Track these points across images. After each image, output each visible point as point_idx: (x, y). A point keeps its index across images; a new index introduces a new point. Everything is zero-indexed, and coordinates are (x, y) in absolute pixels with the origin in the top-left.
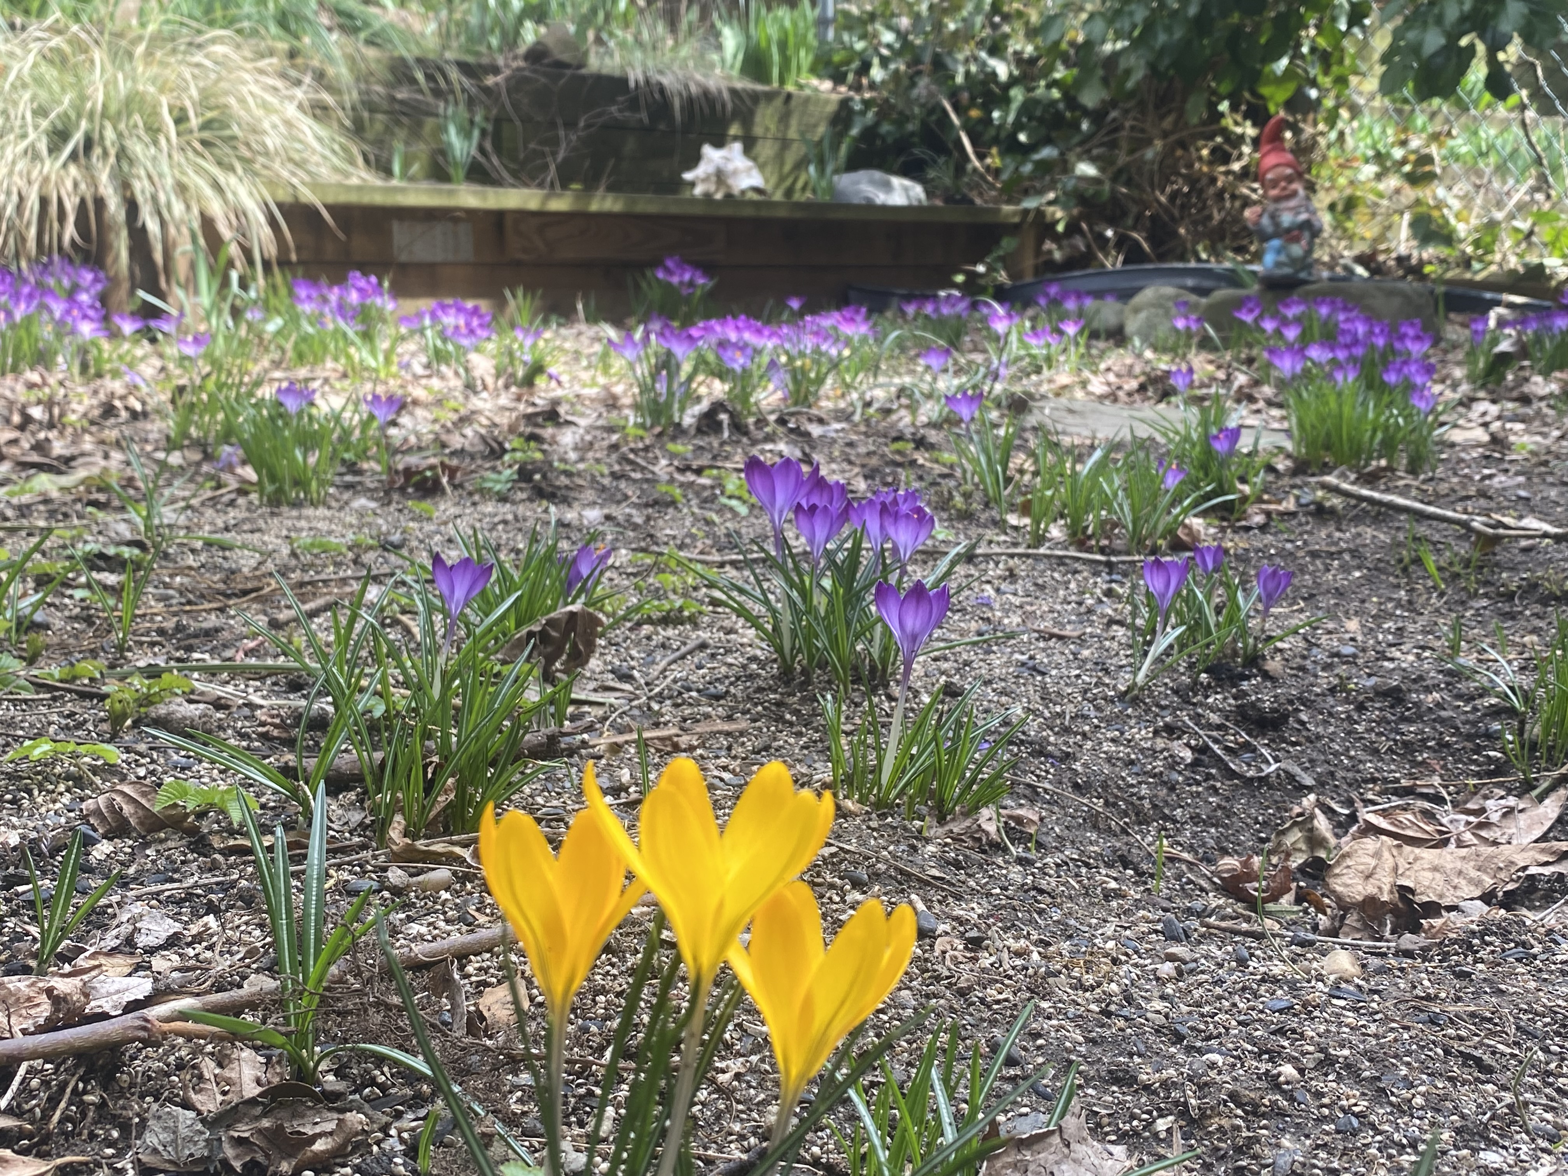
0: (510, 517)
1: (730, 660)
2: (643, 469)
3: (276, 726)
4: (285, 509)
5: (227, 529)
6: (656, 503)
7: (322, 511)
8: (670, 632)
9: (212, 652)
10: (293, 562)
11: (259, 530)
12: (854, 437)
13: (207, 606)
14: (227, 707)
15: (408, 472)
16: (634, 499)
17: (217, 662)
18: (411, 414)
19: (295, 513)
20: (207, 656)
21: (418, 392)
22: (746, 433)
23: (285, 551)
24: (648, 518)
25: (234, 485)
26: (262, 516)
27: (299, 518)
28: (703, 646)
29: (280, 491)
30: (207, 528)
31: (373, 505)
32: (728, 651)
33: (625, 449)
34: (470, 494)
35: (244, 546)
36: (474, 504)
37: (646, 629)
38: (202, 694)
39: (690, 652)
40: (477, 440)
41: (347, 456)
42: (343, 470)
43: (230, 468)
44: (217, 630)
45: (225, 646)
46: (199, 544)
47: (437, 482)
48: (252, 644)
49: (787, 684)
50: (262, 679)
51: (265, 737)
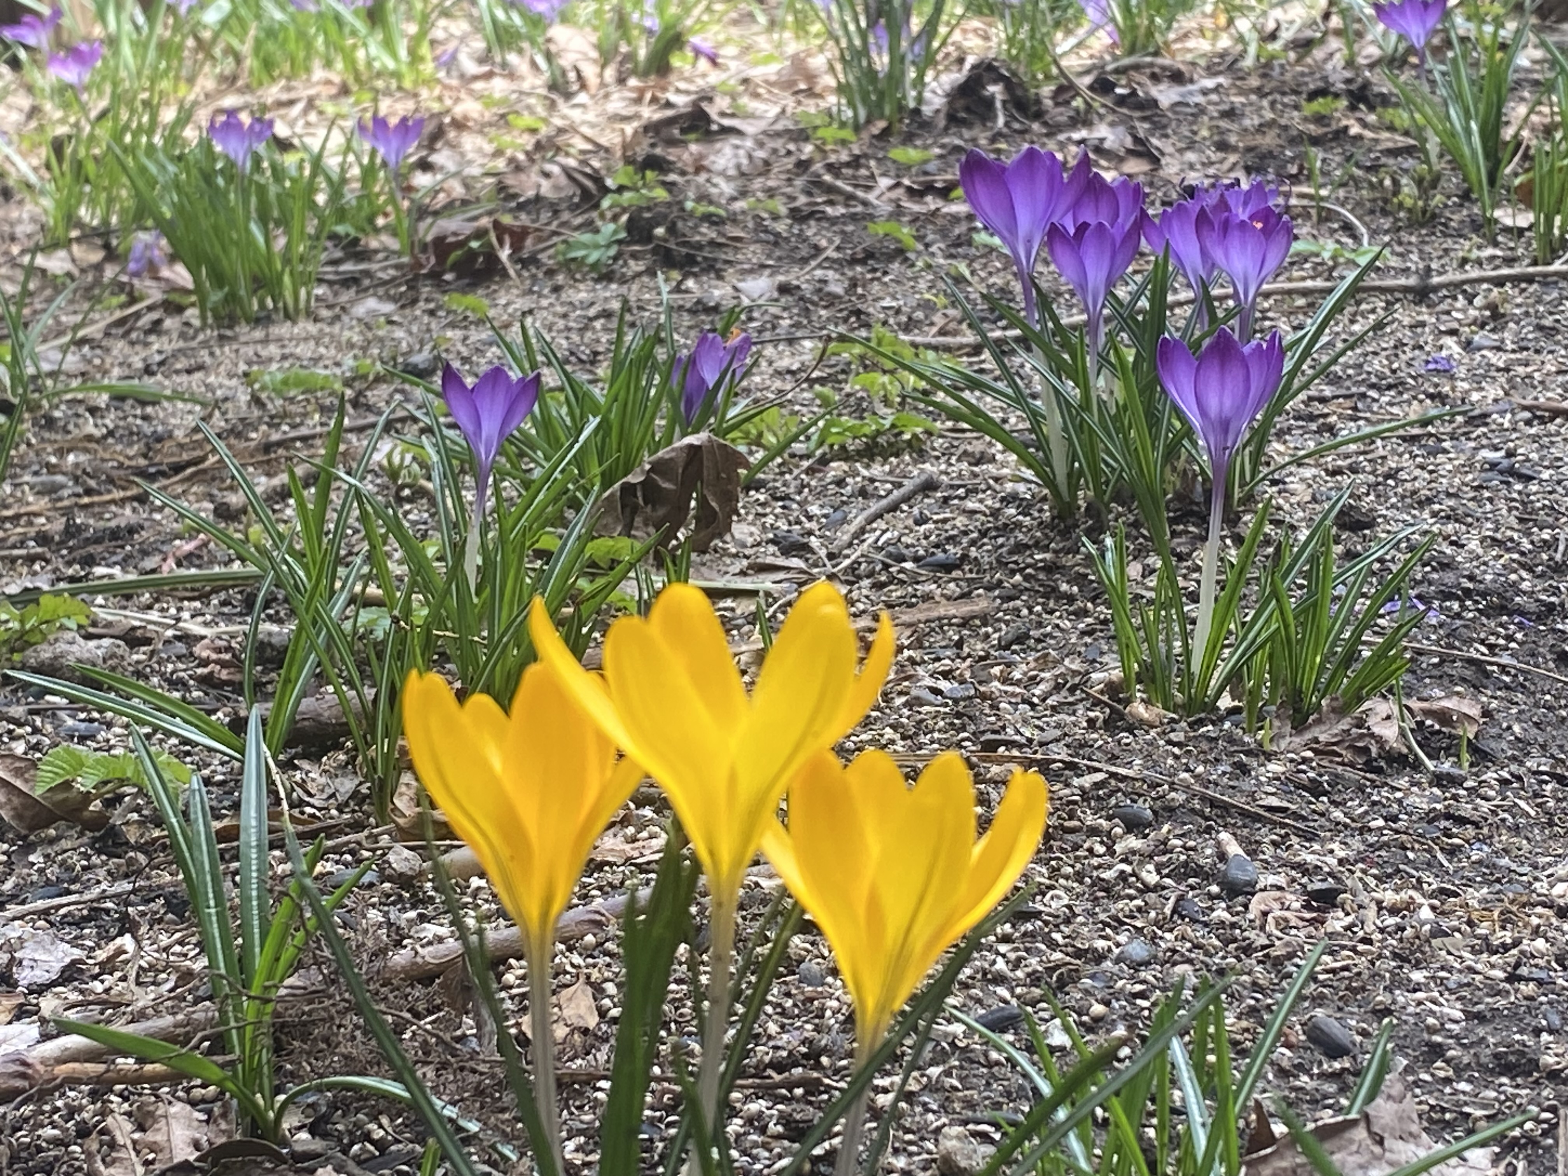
0: (616, 305)
1: (970, 505)
2: (850, 198)
3: (224, 664)
4: (243, 329)
5: (148, 371)
6: (869, 255)
7: (305, 327)
8: (877, 470)
9: (124, 563)
10: (256, 413)
11: (200, 367)
12: (1238, 100)
13: (118, 494)
14: (148, 641)
15: (441, 246)
16: (831, 253)
17: (132, 577)
18: (453, 146)
19: (259, 334)
20: (116, 571)
21: (469, 108)
22: (1039, 115)
23: (244, 397)
24: (854, 283)
25: (155, 295)
26: (205, 344)
27: (265, 341)
28: (929, 486)
29: (232, 298)
30: (116, 372)
31: (388, 307)
32: (972, 491)
33: (818, 167)
34: (550, 273)
35: (177, 396)
36: (556, 289)
37: (837, 468)
38: (109, 625)
39: (906, 499)
40: (563, 181)
41: (340, 229)
42: (338, 254)
43: (152, 270)
44: (132, 530)
45: (145, 553)
46: (103, 399)
47: (492, 259)
48: (189, 547)
49: (1065, 534)
50: (204, 597)
51: (206, 681)
